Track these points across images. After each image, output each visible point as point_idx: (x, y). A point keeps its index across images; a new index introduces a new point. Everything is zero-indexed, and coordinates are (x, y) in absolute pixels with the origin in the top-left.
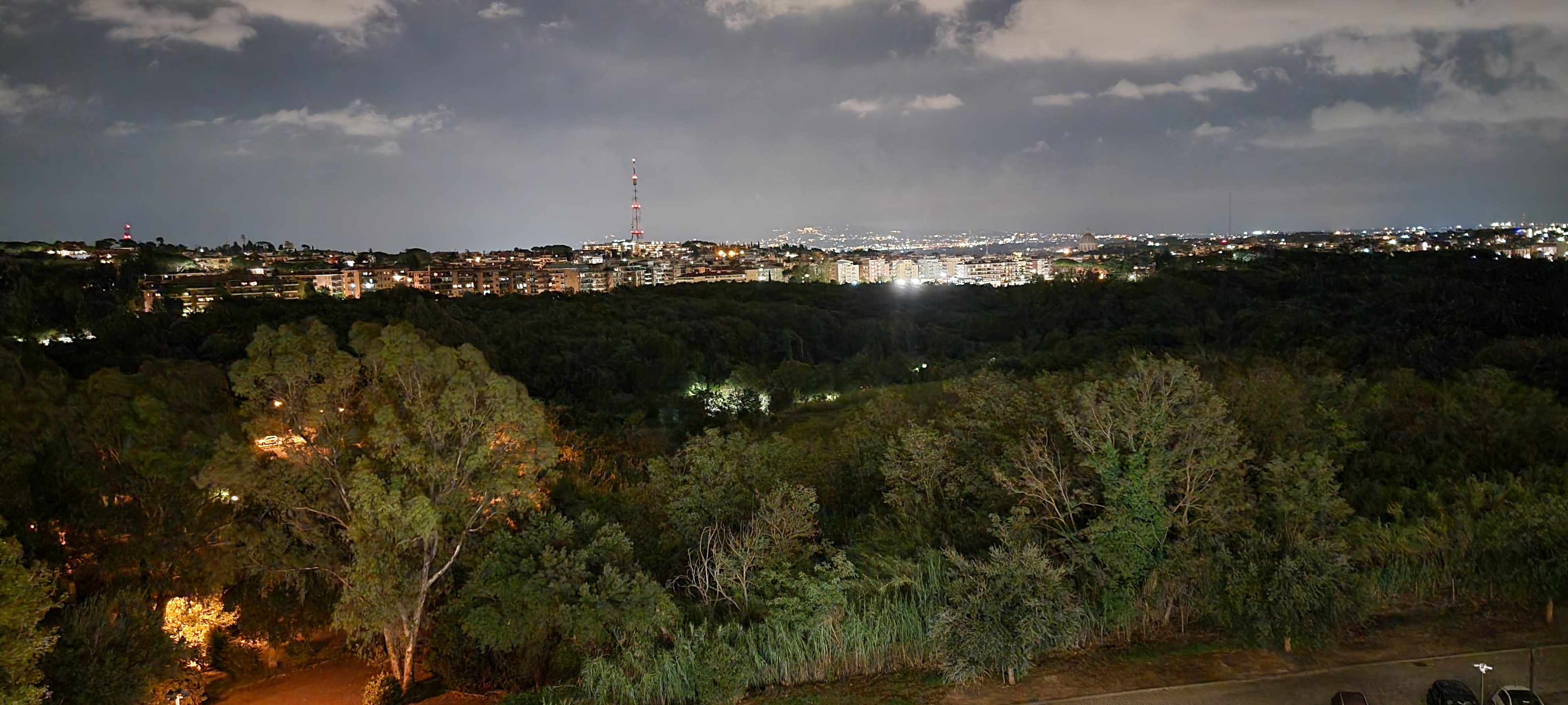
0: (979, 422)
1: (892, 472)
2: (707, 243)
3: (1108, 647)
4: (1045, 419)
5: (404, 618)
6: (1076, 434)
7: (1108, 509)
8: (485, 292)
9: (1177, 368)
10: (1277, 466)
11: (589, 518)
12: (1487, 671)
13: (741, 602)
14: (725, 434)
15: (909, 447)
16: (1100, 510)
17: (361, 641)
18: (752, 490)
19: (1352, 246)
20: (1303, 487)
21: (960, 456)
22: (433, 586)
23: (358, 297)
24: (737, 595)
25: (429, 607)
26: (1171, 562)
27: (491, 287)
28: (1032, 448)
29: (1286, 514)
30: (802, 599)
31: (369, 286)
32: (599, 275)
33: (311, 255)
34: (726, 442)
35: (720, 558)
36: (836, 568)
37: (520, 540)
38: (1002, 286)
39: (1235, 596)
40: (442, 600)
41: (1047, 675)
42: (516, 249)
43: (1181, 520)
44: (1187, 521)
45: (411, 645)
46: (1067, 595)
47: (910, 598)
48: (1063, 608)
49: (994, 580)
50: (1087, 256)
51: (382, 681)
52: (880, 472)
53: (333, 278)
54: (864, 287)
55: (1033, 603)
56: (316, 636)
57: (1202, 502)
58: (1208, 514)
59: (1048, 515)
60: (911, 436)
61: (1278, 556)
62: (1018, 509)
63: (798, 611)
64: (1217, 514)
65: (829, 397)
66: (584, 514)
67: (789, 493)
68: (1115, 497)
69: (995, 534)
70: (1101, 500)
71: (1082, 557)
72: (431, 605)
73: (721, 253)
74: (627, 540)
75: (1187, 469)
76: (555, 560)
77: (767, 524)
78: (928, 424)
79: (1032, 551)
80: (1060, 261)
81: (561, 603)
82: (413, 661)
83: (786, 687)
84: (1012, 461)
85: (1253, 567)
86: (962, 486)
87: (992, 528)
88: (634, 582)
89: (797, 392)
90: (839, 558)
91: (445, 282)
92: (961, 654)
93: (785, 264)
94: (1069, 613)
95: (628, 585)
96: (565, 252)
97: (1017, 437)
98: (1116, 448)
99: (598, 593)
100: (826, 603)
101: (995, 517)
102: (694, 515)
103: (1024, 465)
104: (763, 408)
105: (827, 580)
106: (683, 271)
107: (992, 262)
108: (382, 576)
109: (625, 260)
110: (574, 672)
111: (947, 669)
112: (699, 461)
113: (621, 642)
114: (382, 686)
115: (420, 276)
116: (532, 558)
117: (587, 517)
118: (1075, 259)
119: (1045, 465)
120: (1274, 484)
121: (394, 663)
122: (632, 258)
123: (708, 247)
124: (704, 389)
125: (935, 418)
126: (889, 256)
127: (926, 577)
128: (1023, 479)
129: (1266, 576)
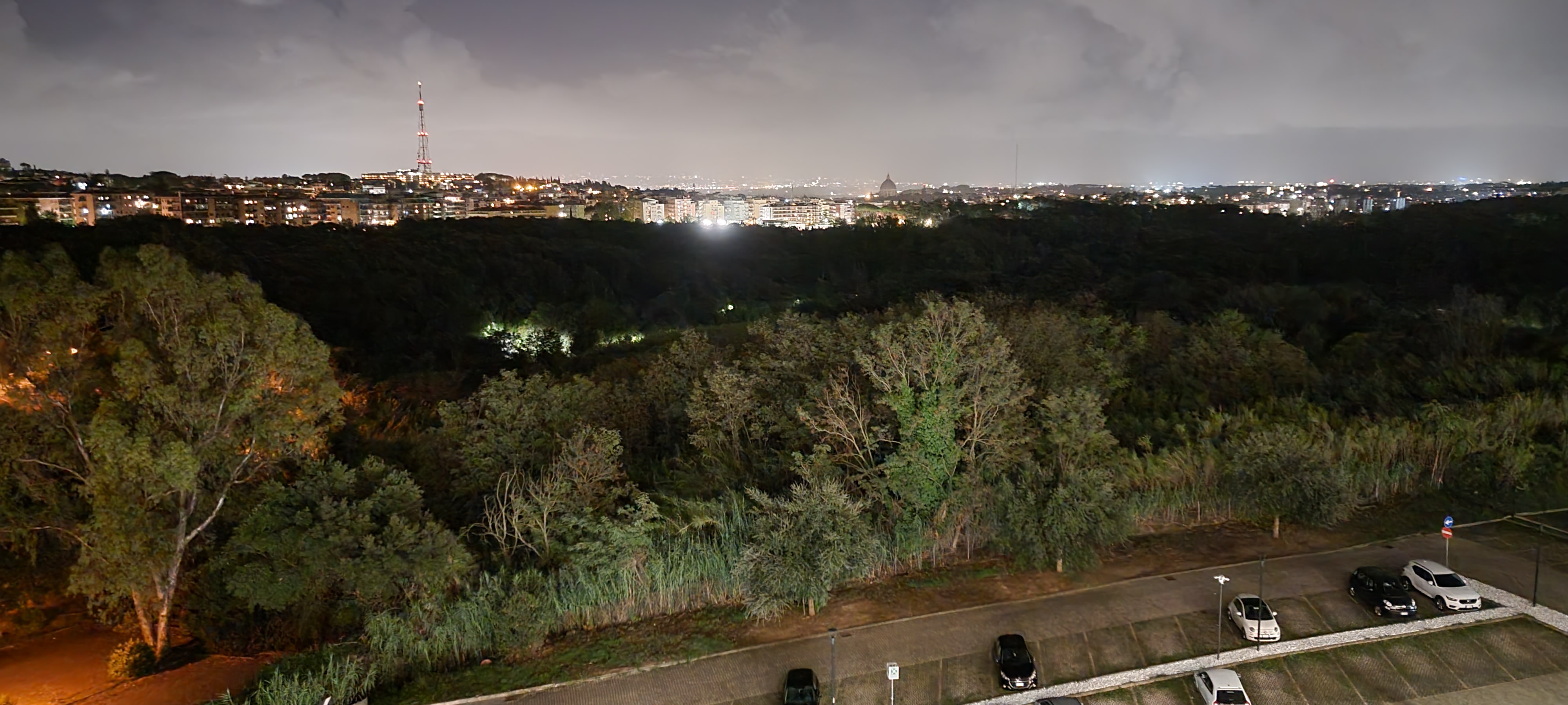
0: (784, 363)
1: (696, 413)
2: (501, 176)
3: (902, 575)
4: (846, 358)
5: (157, 579)
6: (874, 374)
7: (903, 444)
8: (247, 222)
9: (964, 309)
10: (1053, 402)
11: (373, 465)
12: (1225, 582)
13: (542, 548)
14: (523, 376)
15: (715, 388)
16: (896, 446)
17: (104, 606)
18: (552, 434)
19: (1121, 198)
20: (1074, 421)
21: (763, 395)
22: (192, 543)
23: (91, 224)
24: (537, 541)
25: (187, 565)
26: (960, 493)
27: (255, 217)
28: (834, 388)
29: (1061, 446)
30: (605, 543)
31: (105, 212)
32: (381, 206)
33: (33, 175)
34: (524, 385)
35: (518, 503)
36: (640, 510)
37: (293, 491)
38: (806, 230)
39: (1016, 522)
40: (202, 558)
41: (845, 604)
42: (284, 176)
43: (968, 454)
44: (974, 454)
45: (166, 609)
46: (865, 527)
47: (712, 538)
48: (861, 540)
49: (797, 517)
50: (887, 202)
51: (132, 648)
52: (685, 414)
53: (61, 202)
54: (671, 227)
55: (832, 537)
56: (49, 601)
57: (987, 436)
58: (992, 447)
59: (848, 452)
60: (717, 377)
61: (1052, 485)
62: (820, 447)
63: (601, 555)
64: (1000, 448)
65: (634, 339)
66: (367, 461)
67: (592, 436)
68: (909, 433)
69: (798, 471)
70: (898, 437)
71: (878, 491)
72: (190, 562)
73: (518, 187)
74: (416, 488)
75: (975, 405)
76: (335, 511)
77: (569, 468)
78: (732, 365)
79: (832, 488)
80: (861, 206)
81: (342, 557)
82: (169, 625)
83: (588, 632)
84: (814, 401)
85: (1031, 496)
86: (766, 426)
87: (795, 465)
88: (425, 532)
89: (601, 333)
90: (643, 500)
91: (199, 210)
92: (763, 589)
93: (587, 201)
94: (867, 545)
95: (418, 535)
96: (342, 180)
97: (819, 377)
98: (911, 386)
99: (384, 545)
100: (630, 546)
101: (797, 455)
102: (489, 461)
103: (827, 404)
104: (564, 350)
105: (630, 522)
106: (476, 205)
107: (797, 205)
108: (129, 534)
109: (411, 191)
110: (358, 628)
111: (750, 604)
112: (495, 404)
113: (409, 595)
114: (131, 653)
115: (169, 203)
116: (307, 509)
117: (371, 464)
118: (876, 204)
119: (846, 404)
120: (1050, 419)
121: (146, 628)
122: (419, 190)
123: (504, 180)
124: (501, 329)
125: (740, 359)
126: (695, 197)
127: (729, 516)
128: (826, 418)
129: (1042, 503)
